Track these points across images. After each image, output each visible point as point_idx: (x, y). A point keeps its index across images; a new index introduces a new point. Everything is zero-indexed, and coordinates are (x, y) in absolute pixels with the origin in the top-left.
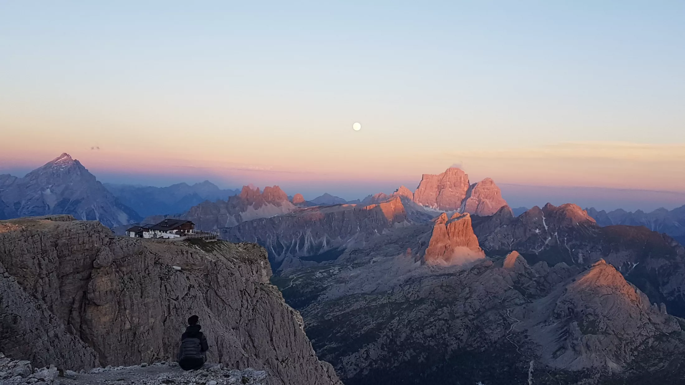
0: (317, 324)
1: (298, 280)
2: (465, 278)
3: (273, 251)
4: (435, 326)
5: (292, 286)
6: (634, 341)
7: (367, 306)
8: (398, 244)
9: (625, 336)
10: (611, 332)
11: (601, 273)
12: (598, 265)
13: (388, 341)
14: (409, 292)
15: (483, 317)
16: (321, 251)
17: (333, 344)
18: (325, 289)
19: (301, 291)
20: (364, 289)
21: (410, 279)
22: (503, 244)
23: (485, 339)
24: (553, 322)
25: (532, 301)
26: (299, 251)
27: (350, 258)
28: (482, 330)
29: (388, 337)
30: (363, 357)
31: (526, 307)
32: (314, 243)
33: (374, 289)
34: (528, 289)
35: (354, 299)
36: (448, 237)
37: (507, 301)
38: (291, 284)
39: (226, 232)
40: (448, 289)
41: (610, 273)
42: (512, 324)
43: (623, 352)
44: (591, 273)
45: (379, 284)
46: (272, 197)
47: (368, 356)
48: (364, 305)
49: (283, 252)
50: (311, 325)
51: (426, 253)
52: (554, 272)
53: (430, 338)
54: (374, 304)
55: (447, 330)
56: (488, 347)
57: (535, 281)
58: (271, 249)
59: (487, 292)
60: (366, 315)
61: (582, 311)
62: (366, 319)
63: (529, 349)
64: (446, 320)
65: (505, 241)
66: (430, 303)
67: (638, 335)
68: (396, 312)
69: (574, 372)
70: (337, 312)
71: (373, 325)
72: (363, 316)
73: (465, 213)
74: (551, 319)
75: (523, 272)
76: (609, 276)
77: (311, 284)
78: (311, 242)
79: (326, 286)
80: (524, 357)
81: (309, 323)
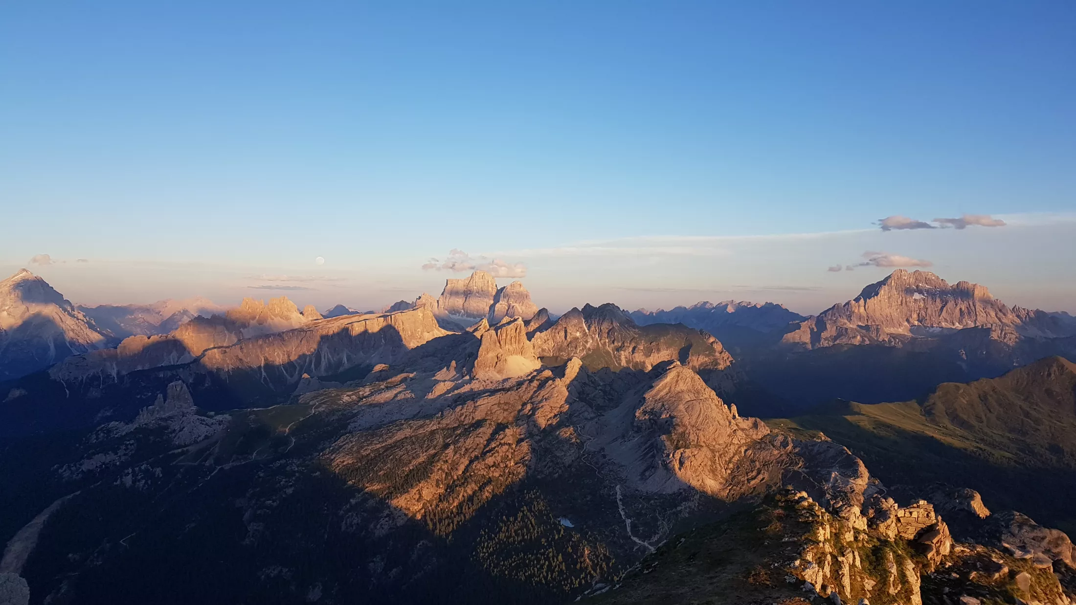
0: (352, 461)
1: (321, 406)
2: (524, 392)
3: (285, 372)
4: (498, 452)
5: (314, 414)
6: (727, 452)
7: (413, 434)
8: (437, 357)
9: (717, 446)
10: (703, 444)
11: (678, 376)
12: (674, 367)
13: (444, 476)
14: (462, 414)
15: (551, 438)
16: (341, 369)
17: (376, 484)
18: (355, 415)
19: (327, 419)
20: (404, 413)
21: (459, 397)
22: (543, 350)
23: (558, 463)
24: (634, 437)
25: (603, 414)
26: (315, 370)
27: (381, 376)
28: (552, 453)
29: (443, 471)
30: (414, 499)
31: (599, 422)
32: (332, 359)
33: (417, 412)
34: (594, 400)
35: (396, 427)
36: (499, 345)
37: (575, 415)
38: (313, 412)
39: (225, 352)
40: (506, 407)
41: (688, 376)
42: (585, 442)
43: (718, 466)
44: (668, 377)
45: (422, 405)
46: (279, 310)
47: (420, 496)
48: (410, 434)
49: (297, 373)
50: (344, 464)
51: (476, 365)
52: (620, 378)
53: (494, 468)
54: (421, 431)
55: (512, 457)
56: (563, 472)
57: (601, 390)
58: (282, 369)
59: (551, 407)
60: (413, 446)
61: (666, 422)
62: (414, 451)
63: (611, 471)
64: (509, 444)
65: (545, 347)
66: (488, 425)
67: (731, 445)
68: (449, 439)
69: (669, 495)
70: (377, 444)
71: (422, 458)
72: (409, 447)
73: (516, 317)
74: (630, 434)
75: (587, 381)
76: (688, 379)
77: (338, 410)
78: (328, 359)
79: (356, 411)
80: (607, 481)
81: (342, 460)
